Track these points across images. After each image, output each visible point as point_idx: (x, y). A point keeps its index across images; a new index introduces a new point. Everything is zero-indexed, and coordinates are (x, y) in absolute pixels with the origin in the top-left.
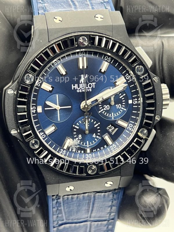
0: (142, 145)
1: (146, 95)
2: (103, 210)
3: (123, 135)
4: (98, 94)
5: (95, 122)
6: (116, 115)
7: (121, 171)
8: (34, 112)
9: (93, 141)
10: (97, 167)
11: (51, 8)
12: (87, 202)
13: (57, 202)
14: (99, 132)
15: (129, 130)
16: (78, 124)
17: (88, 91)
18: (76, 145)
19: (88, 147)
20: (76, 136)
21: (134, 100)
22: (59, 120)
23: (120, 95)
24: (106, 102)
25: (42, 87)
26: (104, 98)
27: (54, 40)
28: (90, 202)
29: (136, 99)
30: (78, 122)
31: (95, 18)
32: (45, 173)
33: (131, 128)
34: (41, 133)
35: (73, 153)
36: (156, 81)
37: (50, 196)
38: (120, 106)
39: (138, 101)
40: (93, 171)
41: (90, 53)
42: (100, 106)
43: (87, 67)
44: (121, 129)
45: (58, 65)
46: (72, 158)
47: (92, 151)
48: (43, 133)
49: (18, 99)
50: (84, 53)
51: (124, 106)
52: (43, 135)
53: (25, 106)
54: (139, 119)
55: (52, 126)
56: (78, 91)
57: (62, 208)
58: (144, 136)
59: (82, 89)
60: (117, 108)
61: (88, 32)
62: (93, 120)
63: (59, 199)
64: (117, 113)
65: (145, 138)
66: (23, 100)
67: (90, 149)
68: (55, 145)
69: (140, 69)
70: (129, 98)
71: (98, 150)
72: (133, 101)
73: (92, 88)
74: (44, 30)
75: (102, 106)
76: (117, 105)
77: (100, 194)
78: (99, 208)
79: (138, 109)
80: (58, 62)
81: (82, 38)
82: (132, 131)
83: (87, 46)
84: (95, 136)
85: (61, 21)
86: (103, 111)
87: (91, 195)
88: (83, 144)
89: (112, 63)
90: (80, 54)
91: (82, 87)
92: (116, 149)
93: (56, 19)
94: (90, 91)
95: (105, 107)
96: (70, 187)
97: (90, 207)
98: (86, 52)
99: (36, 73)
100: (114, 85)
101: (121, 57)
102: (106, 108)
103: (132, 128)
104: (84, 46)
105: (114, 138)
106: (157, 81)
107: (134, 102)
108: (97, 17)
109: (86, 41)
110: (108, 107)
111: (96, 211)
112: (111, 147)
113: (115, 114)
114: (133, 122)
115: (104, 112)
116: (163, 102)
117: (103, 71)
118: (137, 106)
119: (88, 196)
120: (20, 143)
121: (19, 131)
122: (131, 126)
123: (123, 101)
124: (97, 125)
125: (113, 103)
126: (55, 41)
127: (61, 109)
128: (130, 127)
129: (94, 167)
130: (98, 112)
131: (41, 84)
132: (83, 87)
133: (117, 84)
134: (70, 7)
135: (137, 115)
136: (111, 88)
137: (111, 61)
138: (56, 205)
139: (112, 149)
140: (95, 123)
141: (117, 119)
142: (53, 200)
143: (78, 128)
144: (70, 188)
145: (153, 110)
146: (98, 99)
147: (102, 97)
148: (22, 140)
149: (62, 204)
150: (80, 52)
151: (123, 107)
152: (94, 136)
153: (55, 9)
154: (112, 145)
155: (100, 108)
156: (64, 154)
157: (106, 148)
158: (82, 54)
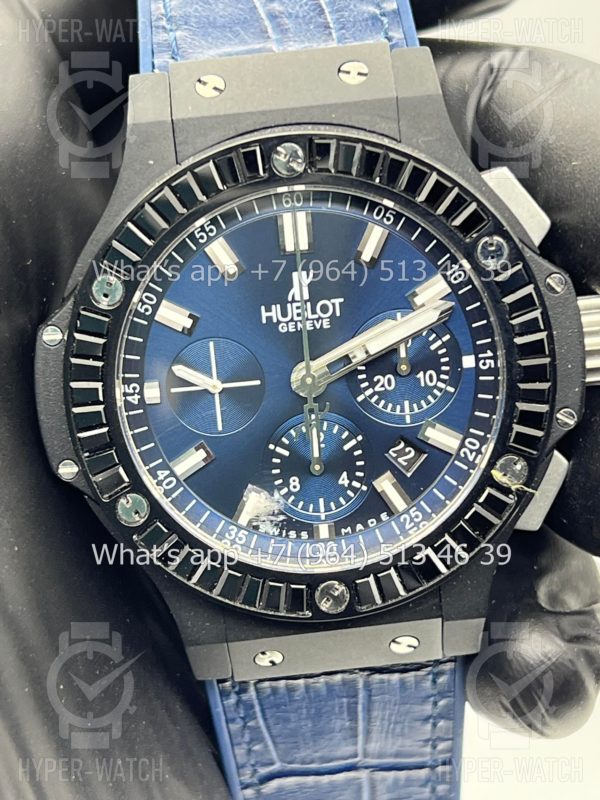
0: (507, 514)
1: (519, 340)
2: (406, 730)
3: (446, 477)
4: (353, 337)
5: (346, 433)
6: (420, 407)
7: (444, 600)
8: (136, 402)
9: (341, 500)
10: (349, 589)
11: (196, 43)
12: (342, 703)
13: (238, 702)
14: (360, 469)
15: (465, 460)
16: (287, 442)
17: (318, 326)
18: (273, 515)
19: (323, 518)
20: (280, 481)
21: (481, 356)
22: (220, 428)
24: (383, 362)
25: (156, 318)
26: (372, 353)
28: (356, 703)
29: (490, 354)
30: (285, 433)
31: (341, 74)
32: (177, 605)
33: (474, 453)
34: (159, 472)
36: (558, 289)
37: (211, 682)
38: (431, 376)
41: (321, 197)
42: (360, 377)
43: (310, 244)
44: (437, 458)
45: (210, 240)
47: (338, 533)
48: (167, 472)
49: (74, 361)
50: (298, 200)
51: (446, 377)
52: (166, 478)
53: (99, 385)
54: (498, 420)
55: (197, 449)
56: (282, 329)
57: (261, 722)
58: (516, 482)
59: (296, 322)
60: (423, 385)
62: (337, 427)
63: (244, 690)
64: (423, 402)
65: (518, 490)
66: (90, 362)
67: (329, 527)
68: (208, 513)
69: (493, 248)
70: (464, 348)
71: (357, 530)
72: (477, 360)
73: (333, 317)
74: (160, 123)
75: (369, 379)
76: (422, 373)
77: (385, 677)
78: (392, 726)
79: (496, 388)
80: (211, 231)
81: (283, 148)
83: (302, 174)
84: (346, 482)
85: (221, 91)
86: (371, 396)
87: (355, 680)
88: (305, 508)
89: (397, 229)
90: (287, 202)
91: (295, 315)
92: (421, 526)
93: (205, 84)
94: (325, 327)
95: (379, 381)
96: (267, 652)
97: (356, 720)
98: (306, 195)
100: (408, 306)
101: (424, 209)
102: (383, 386)
103: (479, 452)
104: (294, 175)
106: (562, 289)
107: (482, 361)
109: (299, 157)
110: (389, 380)
111: (381, 732)
112: (405, 519)
114: (482, 434)
115: (376, 397)
116: (585, 361)
117: (366, 257)
118: (492, 378)
119: (344, 683)
120: (90, 508)
122: (474, 445)
123: (443, 360)
124: (353, 442)
125: (405, 368)
127: (224, 390)
128: (471, 451)
129: (340, 588)
130: (355, 399)
131: (155, 308)
132: (299, 315)
133: (418, 301)
134: (263, 37)
136: (399, 315)
137: (396, 223)
138: (239, 713)
139: (407, 527)
140: (344, 436)
141: (423, 422)
142: (224, 694)
143: (286, 453)
144: (267, 656)
145: (544, 390)
146: (351, 356)
147: (365, 346)
148: (93, 497)
149: (257, 709)
150: (287, 196)
151: (444, 381)
152: (344, 480)
153: (210, 48)
154: (407, 511)
155: (363, 385)
156: (242, 542)
157: (389, 522)
158: (293, 201)
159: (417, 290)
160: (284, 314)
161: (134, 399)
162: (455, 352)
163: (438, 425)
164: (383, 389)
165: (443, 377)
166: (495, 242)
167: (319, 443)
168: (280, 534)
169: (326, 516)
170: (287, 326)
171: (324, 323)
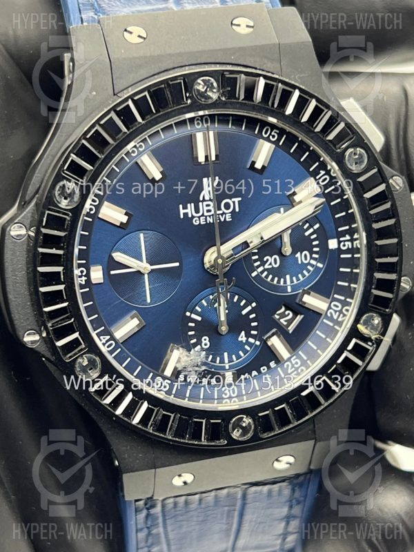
0: (369, 358)
1: (376, 226)
2: (267, 528)
3: (318, 332)
4: (248, 228)
5: (244, 301)
6: (298, 279)
7: (316, 426)
8: (83, 283)
9: (241, 352)
10: (254, 420)
11: (114, 4)
12: (224, 511)
13: (148, 516)
14: (255, 328)
15: (331, 319)
16: (199, 310)
17: (222, 220)
18: (197, 366)
19: (227, 367)
20: (195, 341)
21: (341, 239)
22: (149, 301)
23: (305, 227)
24: (271, 246)
25: (100, 216)
26: (265, 239)
27: (130, 89)
28: (234, 510)
29: (348, 237)
30: (198, 303)
31: (233, 27)
32: (117, 441)
33: (338, 313)
34: (102, 337)
36: (398, 188)
37: (131, 501)
38: (306, 256)
39: (352, 240)
40: (245, 430)
41: (223, 119)
42: (254, 258)
43: (216, 156)
44: (313, 317)
45: (140, 154)
46: (187, 399)
48: (108, 337)
49: (41, 250)
50: (207, 122)
51: (317, 256)
52: (107, 341)
53: (60, 269)
54: (359, 288)
55: (132, 318)
56: (196, 222)
57: (161, 530)
58: (374, 333)
59: (206, 217)
60: (300, 262)
61: (218, 66)
62: (237, 297)
63: (153, 506)
64: (300, 276)
65: (376, 339)
66: (54, 251)
67: (233, 374)
68: (140, 367)
69: (357, 157)
70: (329, 234)
71: (253, 376)
72: (339, 242)
73: (233, 212)
74: (101, 62)
75: (261, 259)
76: (299, 253)
77: (259, 488)
78: (257, 525)
79: (354, 263)
80: (141, 146)
81: (202, 80)
82: (340, 319)
83: (217, 100)
84: (244, 339)
85: (144, 39)
86: (262, 272)
87: (236, 493)
88: (214, 360)
89: (281, 144)
90: (198, 124)
91: (205, 211)
92: (299, 371)
93: (131, 33)
94: (228, 220)
95: (267, 260)
96: (183, 474)
97: (232, 523)
98: (212, 117)
99: (85, 178)
100: (290, 202)
101: (307, 128)
102: (270, 264)
103: (341, 312)
104: (210, 101)
105: (295, 340)
106: (401, 188)
107: (342, 244)
108: (239, 25)
109: (214, 88)
110: (275, 260)
111: (248, 531)
112: (288, 366)
113: (294, 278)
114: (343, 298)
115: (266, 273)
117: (258, 166)
118: (350, 256)
119: (228, 495)
121: (44, 335)
122: (337, 307)
123: (314, 243)
124: (249, 308)
125: (287, 250)
126: (131, 92)
127: (152, 271)
128: (336, 311)
129: (247, 421)
130: (250, 274)
131: (98, 208)
132: (209, 211)
133: (297, 198)
135: (353, 278)
136: (282, 210)
137: (279, 140)
138: (146, 524)
139: (290, 371)
140: (242, 304)
141: (301, 291)
142: (137, 510)
143: (199, 318)
144: (182, 477)
145: (393, 263)
146: (249, 242)
147: (259, 234)
148: (53, 358)
149: (160, 520)
150: (198, 119)
151: (315, 259)
152: (242, 337)
153: (124, 7)
154: (289, 359)
155: (256, 264)
156: (166, 390)
157: (276, 368)
158: (202, 123)
159: (296, 190)
160: (197, 211)
161: (82, 281)
162: (323, 236)
163: (312, 293)
164: (270, 267)
165: (314, 256)
166: (358, 152)
167: (225, 310)
169: (229, 366)
170: (199, 220)
171: (227, 217)
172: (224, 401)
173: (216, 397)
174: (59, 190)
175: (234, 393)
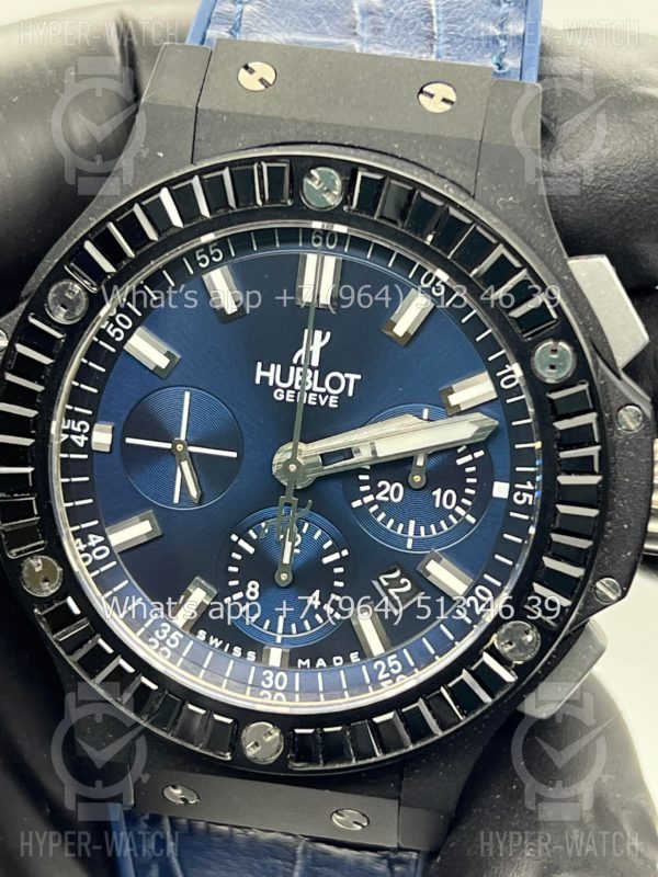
3: (441, 627)
5: (330, 543)
6: (428, 532)
9: (306, 623)
11: (265, 22)
14: (338, 591)
15: (470, 611)
16: (255, 536)
17: (323, 403)
19: (279, 640)
20: (236, 583)
21: (517, 486)
22: (176, 500)
23: (460, 450)
24: (397, 467)
25: (125, 348)
26: (380, 455)
29: (529, 486)
30: (255, 525)
31: (421, 96)
34: (91, 536)
35: (211, 653)
36: (631, 426)
38: (450, 497)
39: (536, 493)
40: (268, 749)
41: (359, 244)
42: (362, 477)
45: (212, 266)
46: (201, 675)
47: (293, 664)
48: (101, 539)
49: (9, 377)
50: (332, 240)
51: (469, 503)
52: (98, 545)
53: (31, 413)
55: (142, 520)
56: (278, 396)
60: (437, 505)
62: (319, 533)
64: (433, 527)
67: (283, 653)
68: (140, 600)
69: (555, 356)
70: (498, 471)
71: (317, 666)
72: (512, 491)
73: (343, 396)
75: (373, 483)
76: (440, 490)
80: (217, 255)
81: (319, 173)
83: (336, 209)
84: (317, 604)
85: (268, 85)
86: (371, 504)
88: (260, 623)
90: (317, 241)
91: (297, 383)
92: (398, 678)
93: (252, 72)
94: (331, 405)
95: (383, 487)
96: (179, 787)
98: (342, 238)
102: (387, 495)
103: (489, 605)
107: (518, 494)
109: (335, 188)
110: (397, 490)
112: (380, 667)
113: (422, 529)
114: (499, 583)
115: (376, 507)
116: (647, 524)
117: (399, 331)
118: (525, 517)
122: (485, 595)
123: (469, 480)
124: (336, 556)
125: (419, 480)
129: (274, 735)
130: (350, 503)
131: (128, 334)
133: (454, 400)
134: (348, 33)
136: (425, 413)
139: (381, 677)
141: (427, 552)
143: (251, 550)
145: (581, 549)
146: (353, 450)
150: (318, 235)
151: (464, 507)
153: (279, 31)
154: (383, 658)
155: (363, 489)
156: (173, 646)
157: (358, 666)
158: (324, 242)
159: (454, 386)
160: (284, 378)
161: (80, 441)
163: (444, 560)
164: (386, 499)
165: (464, 501)
166: (560, 350)
167: (293, 548)
168: (222, 647)
169: (283, 639)
170: (285, 394)
171: (331, 401)
172: (262, 693)
173: (250, 682)
174: (55, 292)
175: (281, 684)
